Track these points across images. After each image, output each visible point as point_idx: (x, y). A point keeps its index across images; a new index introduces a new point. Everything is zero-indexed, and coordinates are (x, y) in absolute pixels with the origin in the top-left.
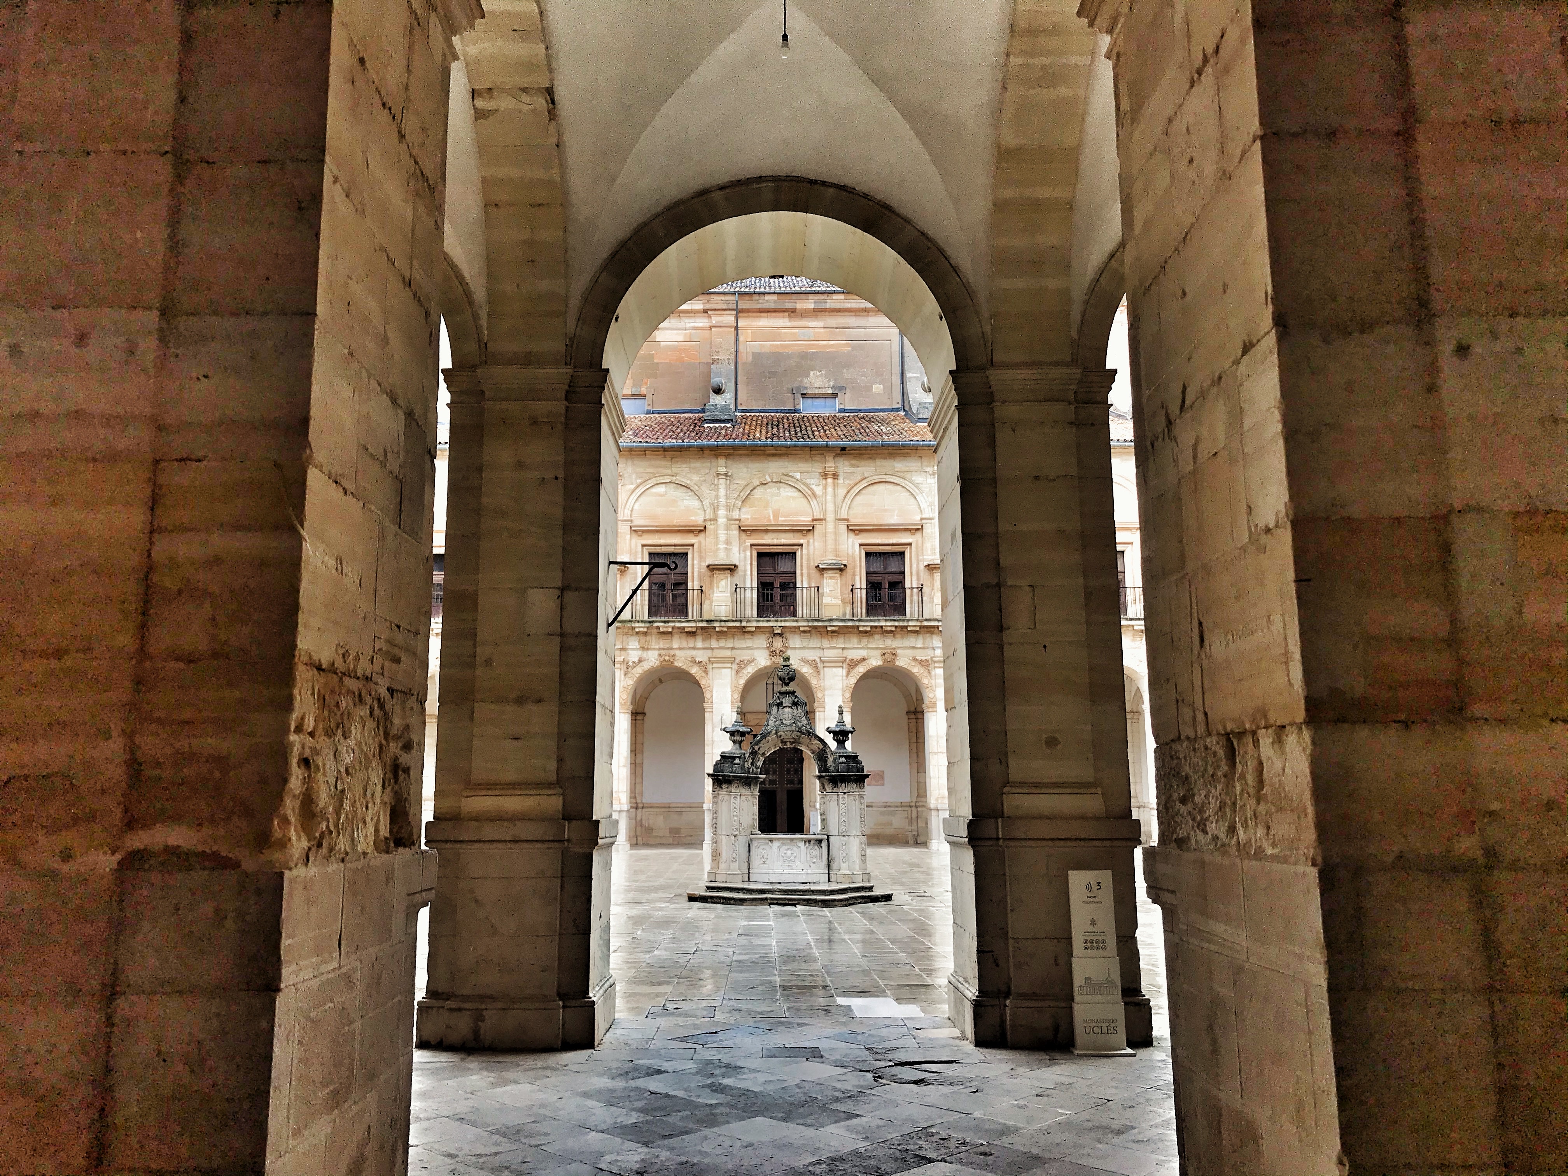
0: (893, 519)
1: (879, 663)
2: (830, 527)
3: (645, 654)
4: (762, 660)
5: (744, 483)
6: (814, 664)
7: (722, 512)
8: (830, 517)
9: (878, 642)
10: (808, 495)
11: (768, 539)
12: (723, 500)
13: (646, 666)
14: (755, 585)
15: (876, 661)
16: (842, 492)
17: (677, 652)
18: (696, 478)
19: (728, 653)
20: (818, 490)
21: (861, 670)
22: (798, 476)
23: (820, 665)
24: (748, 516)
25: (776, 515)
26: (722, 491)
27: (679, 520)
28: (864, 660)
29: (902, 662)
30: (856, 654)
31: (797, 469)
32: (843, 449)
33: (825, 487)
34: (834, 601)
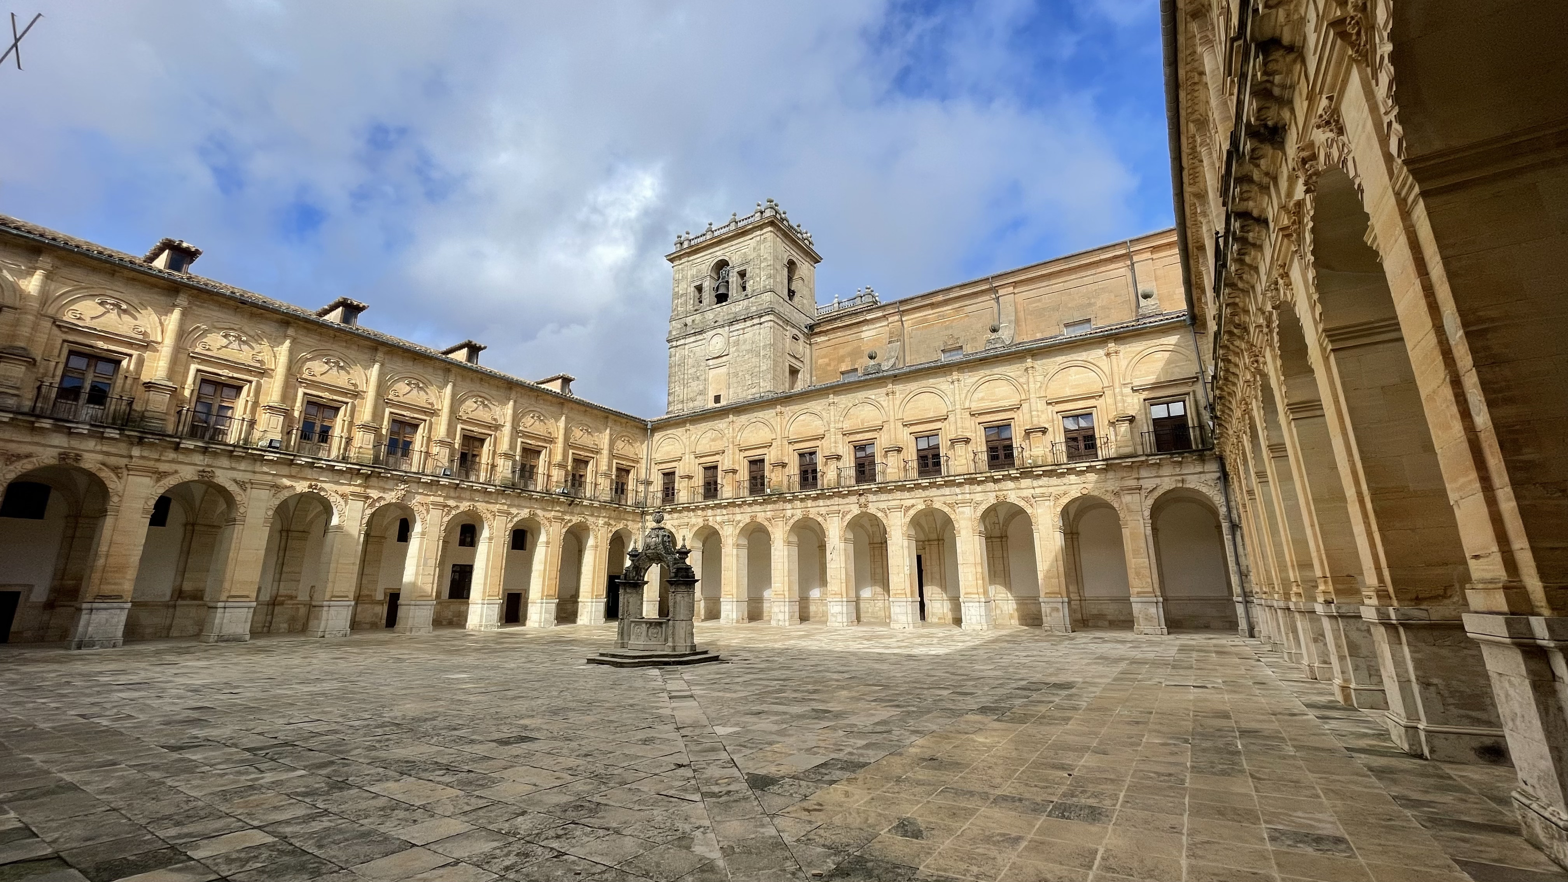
0: (931, 414)
1: (924, 507)
2: (892, 424)
3: (794, 511)
4: (856, 510)
5: (843, 406)
6: (883, 510)
7: (832, 425)
8: (892, 419)
9: (920, 493)
10: (878, 406)
11: (859, 437)
12: (832, 419)
13: (796, 518)
14: (853, 464)
15: (921, 506)
16: (898, 402)
17: (810, 509)
18: (819, 408)
19: (836, 508)
20: (885, 404)
21: (912, 512)
22: (873, 397)
23: (888, 511)
24: (847, 425)
25: (863, 424)
26: (832, 413)
27: (811, 433)
28: (913, 506)
29: (937, 505)
30: (909, 503)
31: (871, 394)
32: (895, 376)
33: (889, 401)
34: (894, 471)
